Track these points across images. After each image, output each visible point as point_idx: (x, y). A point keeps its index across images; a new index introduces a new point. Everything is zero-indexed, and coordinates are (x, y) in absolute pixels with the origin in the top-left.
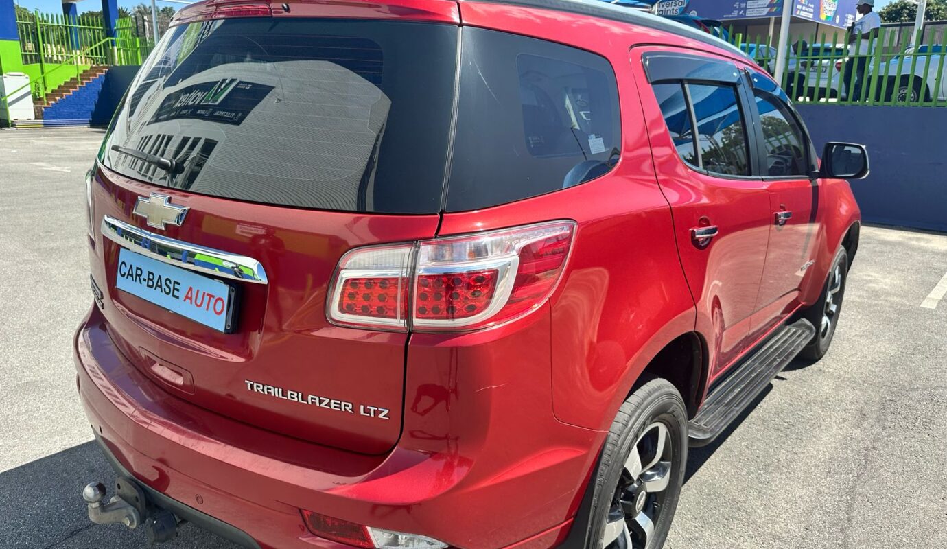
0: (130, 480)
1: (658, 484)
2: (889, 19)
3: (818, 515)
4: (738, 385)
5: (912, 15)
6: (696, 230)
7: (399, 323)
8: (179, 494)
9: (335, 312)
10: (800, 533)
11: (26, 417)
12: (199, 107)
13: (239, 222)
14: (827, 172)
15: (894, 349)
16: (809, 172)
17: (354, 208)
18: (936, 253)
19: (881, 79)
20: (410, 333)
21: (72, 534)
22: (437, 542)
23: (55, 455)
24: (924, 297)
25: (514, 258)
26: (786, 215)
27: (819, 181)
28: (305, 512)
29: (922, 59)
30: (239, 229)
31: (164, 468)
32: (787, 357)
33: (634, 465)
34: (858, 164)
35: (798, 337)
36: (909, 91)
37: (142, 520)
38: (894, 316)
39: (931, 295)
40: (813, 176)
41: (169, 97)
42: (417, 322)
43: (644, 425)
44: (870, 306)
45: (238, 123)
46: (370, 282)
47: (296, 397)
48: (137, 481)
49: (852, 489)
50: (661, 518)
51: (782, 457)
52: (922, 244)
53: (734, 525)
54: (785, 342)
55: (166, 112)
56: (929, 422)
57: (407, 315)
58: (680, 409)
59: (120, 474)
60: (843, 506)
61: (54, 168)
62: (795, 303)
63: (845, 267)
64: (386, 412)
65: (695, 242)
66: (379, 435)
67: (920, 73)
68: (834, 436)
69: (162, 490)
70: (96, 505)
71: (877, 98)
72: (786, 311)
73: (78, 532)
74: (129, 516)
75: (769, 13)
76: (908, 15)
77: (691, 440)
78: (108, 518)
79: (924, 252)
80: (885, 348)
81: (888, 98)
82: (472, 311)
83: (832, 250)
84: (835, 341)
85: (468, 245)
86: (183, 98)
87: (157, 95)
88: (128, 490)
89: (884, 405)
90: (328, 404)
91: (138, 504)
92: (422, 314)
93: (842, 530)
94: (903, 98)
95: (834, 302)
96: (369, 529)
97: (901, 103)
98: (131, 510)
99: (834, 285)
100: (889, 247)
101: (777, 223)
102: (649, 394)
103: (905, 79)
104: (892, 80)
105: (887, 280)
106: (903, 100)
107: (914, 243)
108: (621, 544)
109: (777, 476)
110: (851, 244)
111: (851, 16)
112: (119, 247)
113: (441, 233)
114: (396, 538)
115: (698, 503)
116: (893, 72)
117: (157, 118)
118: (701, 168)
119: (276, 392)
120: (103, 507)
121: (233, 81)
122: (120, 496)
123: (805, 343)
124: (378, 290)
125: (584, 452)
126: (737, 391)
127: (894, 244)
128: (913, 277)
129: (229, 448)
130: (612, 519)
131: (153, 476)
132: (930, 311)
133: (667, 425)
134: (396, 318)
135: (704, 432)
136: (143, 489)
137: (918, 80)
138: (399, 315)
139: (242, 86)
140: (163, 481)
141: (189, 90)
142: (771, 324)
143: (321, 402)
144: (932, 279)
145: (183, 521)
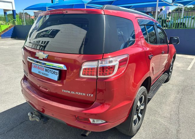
0: (37, 111)
1: (142, 107)
2: (176, 11)
3: (172, 112)
4: (155, 87)
5: (181, 10)
6: (149, 56)
7: (95, 77)
8: (47, 114)
9: (81, 75)
10: (169, 116)
11: (7, 99)
12: (45, 35)
13: (55, 57)
14: (170, 43)
15: (183, 78)
16: (167, 43)
17: (78, 53)
18: (189, 59)
19: (176, 23)
20: (97, 79)
21: (21, 123)
22: (103, 121)
23: (15, 107)
24: (188, 68)
25: (118, 63)
26: (164, 52)
27: (169, 45)
28: (76, 116)
29: (185, 19)
30: (55, 58)
31: (43, 108)
32: (164, 81)
33: (139, 104)
34: (177, 41)
35: (165, 77)
36: (182, 26)
37: (40, 119)
38: (182, 72)
39: (189, 67)
40: (168, 44)
41: (38, 34)
42: (99, 76)
43: (141, 96)
44: (177, 70)
45: (53, 38)
46: (89, 69)
47: (73, 93)
48: (38, 111)
49: (178, 107)
50: (143, 114)
51: (164, 101)
52: (186, 57)
53: (156, 115)
54: (163, 78)
55: (38, 36)
56: (192, 93)
57: (97, 75)
58: (146, 92)
59: (34, 110)
60: (177, 110)
61: (5, 47)
62: (164, 70)
63: (173, 62)
64: (93, 95)
65: (149, 58)
66: (91, 100)
67: (184, 22)
68: (173, 96)
69: (44, 113)
70: (31, 117)
71: (176, 28)
72: (163, 71)
73: (22, 122)
74: (37, 119)
75: (152, 11)
76: (180, 10)
77: (148, 98)
78: (33, 119)
79: (186, 58)
80: (181, 78)
81: (178, 28)
82: (110, 74)
83: (171, 59)
84: (171, 77)
85: (108, 60)
86: (41, 34)
87: (35, 33)
88: (36, 113)
89: (183, 90)
90: (80, 94)
91: (39, 116)
92: (100, 75)
93: (178, 115)
94: (181, 27)
95: (171, 69)
96: (90, 119)
97: (180, 28)
98: (38, 118)
99: (171, 66)
100: (179, 58)
101: (162, 54)
102: (141, 89)
103: (181, 23)
104: (179, 23)
105: (180, 65)
106: (181, 28)
107: (184, 57)
108: (136, 120)
109: (163, 105)
110: (174, 58)
111: (168, 11)
112: (31, 63)
113: (103, 58)
114: (94, 120)
115: (148, 111)
116: (179, 22)
117: (36, 38)
118: (149, 43)
119: (69, 92)
120: (32, 117)
121: (52, 29)
122: (35, 115)
123: (167, 78)
124: (90, 70)
125: (131, 102)
126: (155, 88)
127: (180, 57)
128: (185, 64)
129: (59, 104)
130: (135, 115)
131: (41, 110)
132: (189, 70)
133: (144, 96)
134: (94, 76)
135: (150, 97)
136: (40, 113)
137: (184, 24)
138: (95, 75)
139: (54, 30)
140: (43, 111)
141: (42, 32)
142: (160, 75)
143: (79, 93)
144: (189, 64)
145: (49, 119)
